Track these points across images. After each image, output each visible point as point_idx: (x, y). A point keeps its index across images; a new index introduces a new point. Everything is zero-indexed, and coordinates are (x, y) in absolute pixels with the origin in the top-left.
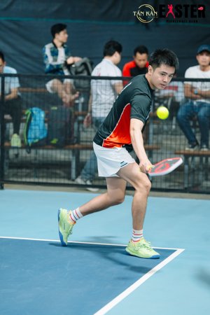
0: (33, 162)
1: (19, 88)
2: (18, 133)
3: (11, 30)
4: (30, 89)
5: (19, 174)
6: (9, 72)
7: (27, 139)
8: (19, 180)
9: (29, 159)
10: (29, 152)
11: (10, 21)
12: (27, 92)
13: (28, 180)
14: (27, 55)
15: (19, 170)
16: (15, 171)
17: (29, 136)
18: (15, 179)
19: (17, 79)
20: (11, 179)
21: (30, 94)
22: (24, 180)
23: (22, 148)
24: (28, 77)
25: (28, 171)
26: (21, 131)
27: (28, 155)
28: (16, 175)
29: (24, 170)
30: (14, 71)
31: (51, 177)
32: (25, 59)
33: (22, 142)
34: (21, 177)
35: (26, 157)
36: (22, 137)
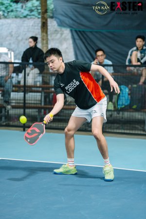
0: (121, 119)
1: (113, 73)
2: (112, 102)
3: (110, 38)
4: (119, 74)
5: (112, 127)
6: (107, 63)
7: (118, 105)
8: (112, 131)
9: (118, 118)
10: (119, 114)
11: (109, 32)
12: (118, 75)
13: (118, 131)
14: (118, 53)
15: (113, 125)
16: (110, 125)
17: (119, 103)
18: (110, 131)
19: (112, 68)
20: (107, 130)
21: (119, 77)
22: (115, 131)
23: (114, 111)
24: (118, 66)
25: (118, 125)
26: (114, 100)
27: (118, 115)
28: (110, 128)
29: (115, 125)
30: (110, 63)
31: (132, 130)
32: (117, 55)
33: (115, 107)
34: (114, 129)
35: (116, 117)
36: (114, 104)
